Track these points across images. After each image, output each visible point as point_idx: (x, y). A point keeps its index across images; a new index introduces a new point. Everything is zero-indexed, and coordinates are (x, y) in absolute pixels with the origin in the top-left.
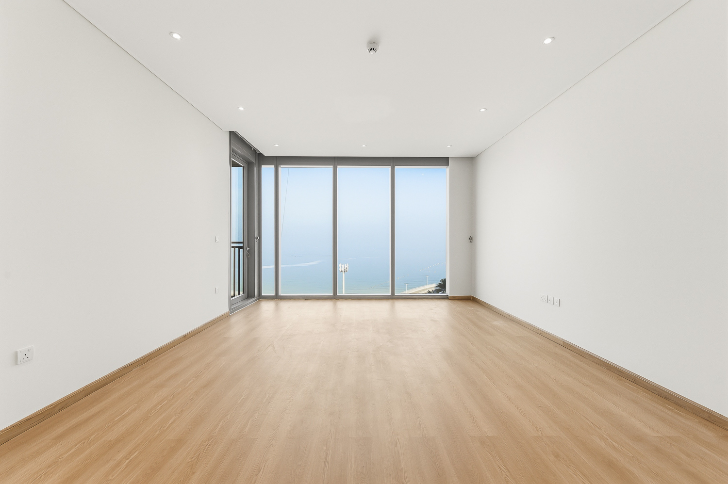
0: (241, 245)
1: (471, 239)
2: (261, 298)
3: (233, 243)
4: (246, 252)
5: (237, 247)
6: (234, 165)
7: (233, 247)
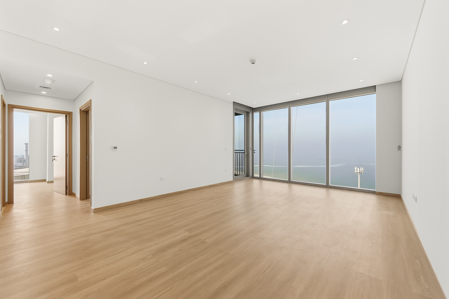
0: (244, 151)
1: (400, 148)
2: (253, 177)
3: (235, 150)
4: (245, 155)
5: (239, 152)
6: (236, 114)
7: (235, 152)
